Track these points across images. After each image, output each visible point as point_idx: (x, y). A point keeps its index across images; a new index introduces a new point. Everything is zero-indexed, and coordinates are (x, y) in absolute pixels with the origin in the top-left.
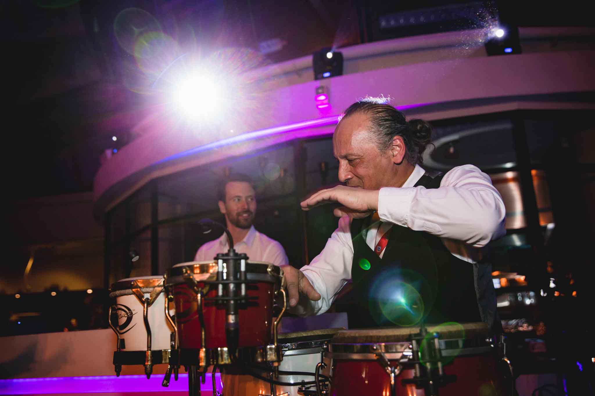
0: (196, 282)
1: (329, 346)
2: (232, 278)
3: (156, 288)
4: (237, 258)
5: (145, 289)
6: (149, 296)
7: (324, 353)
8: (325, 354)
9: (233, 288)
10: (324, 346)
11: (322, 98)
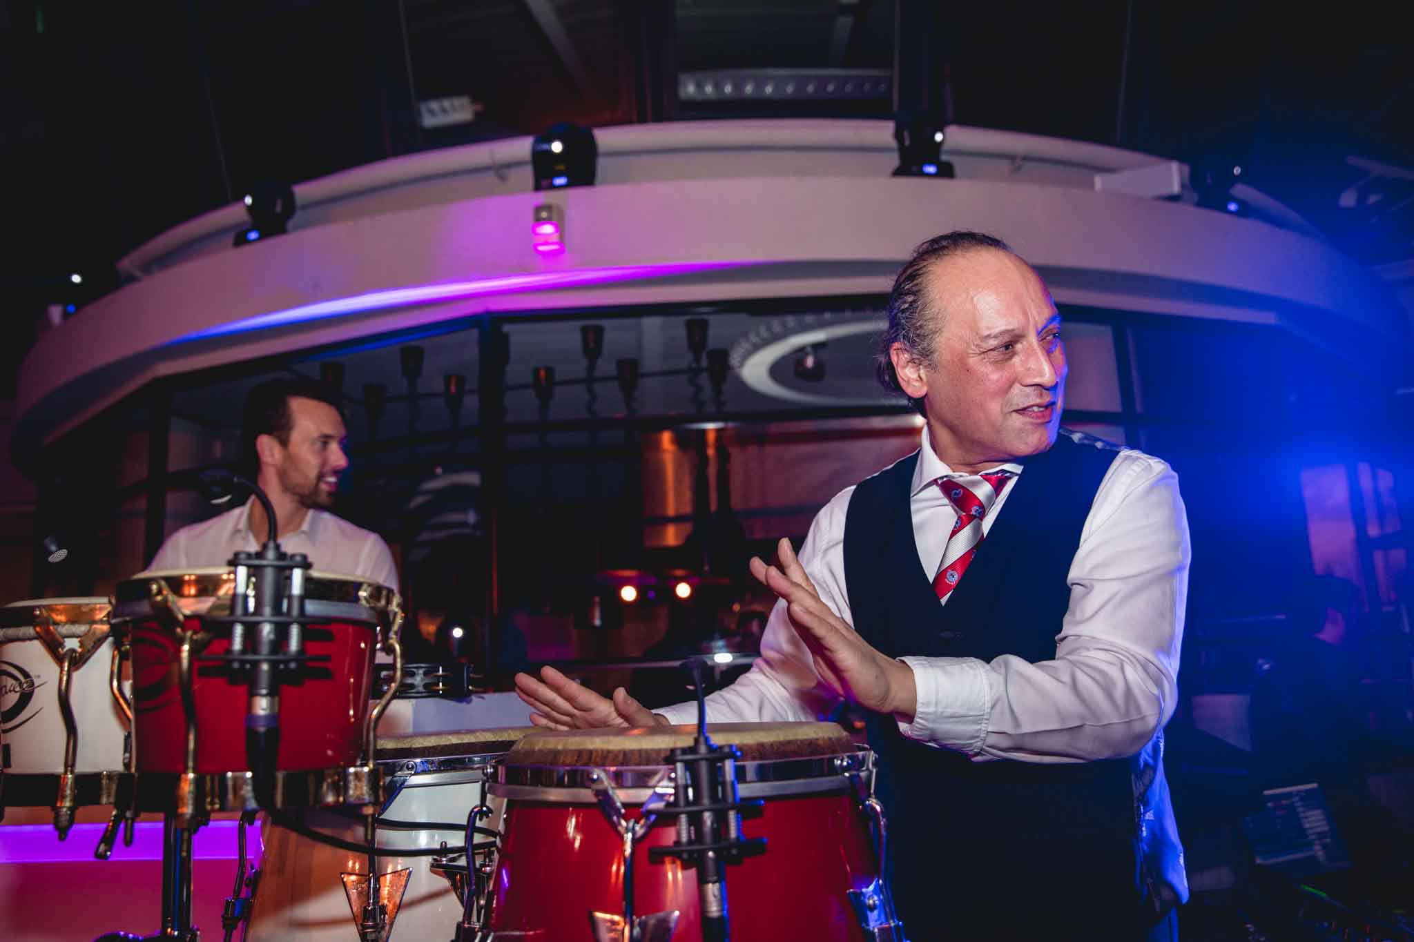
0: (181, 617)
1: (500, 767)
2: (267, 610)
3: (95, 626)
4: (282, 563)
5: (67, 626)
6: (79, 644)
7: (487, 785)
8: (489, 785)
9: (269, 633)
10: (487, 769)
11: (548, 229)
